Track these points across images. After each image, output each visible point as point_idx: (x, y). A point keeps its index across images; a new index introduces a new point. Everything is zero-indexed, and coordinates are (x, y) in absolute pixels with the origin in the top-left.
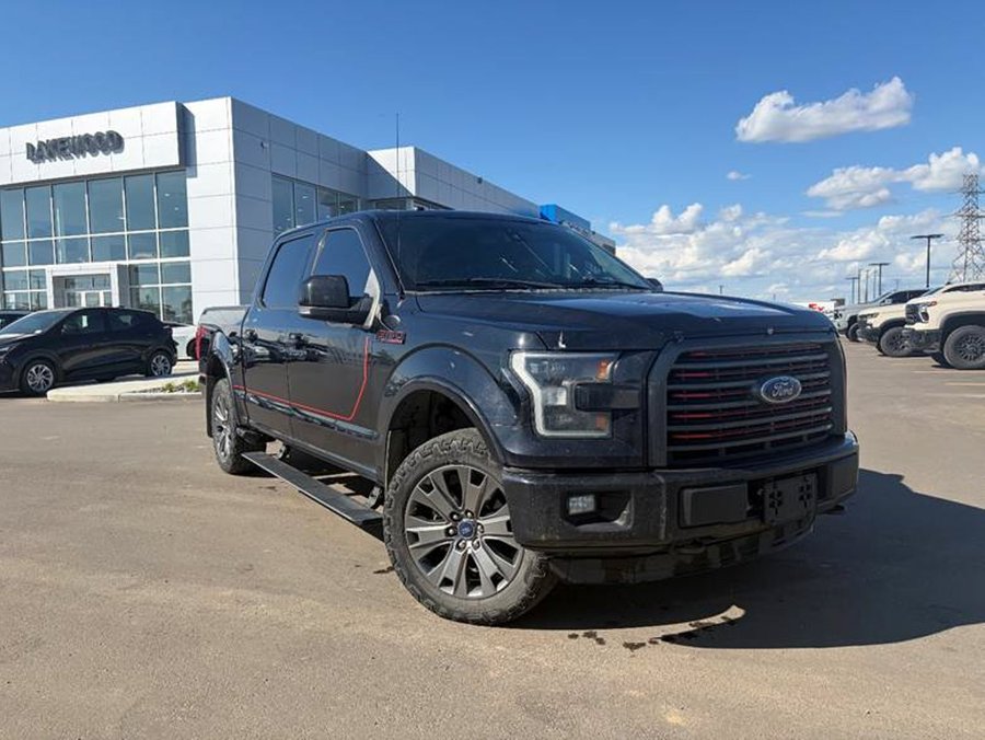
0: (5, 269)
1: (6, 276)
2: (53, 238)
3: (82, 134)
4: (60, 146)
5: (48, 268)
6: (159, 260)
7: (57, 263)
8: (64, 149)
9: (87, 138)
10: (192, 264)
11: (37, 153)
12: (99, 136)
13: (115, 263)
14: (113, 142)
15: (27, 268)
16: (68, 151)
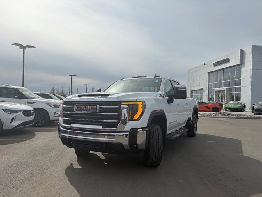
0: (209, 89)
1: (210, 91)
2: (217, 82)
3: (222, 60)
4: (218, 63)
5: (215, 89)
6: (235, 87)
7: (217, 88)
8: (219, 63)
9: (223, 60)
10: (241, 88)
11: (215, 65)
12: (225, 59)
13: (226, 88)
14: (227, 61)
15: (212, 89)
16: (220, 64)
